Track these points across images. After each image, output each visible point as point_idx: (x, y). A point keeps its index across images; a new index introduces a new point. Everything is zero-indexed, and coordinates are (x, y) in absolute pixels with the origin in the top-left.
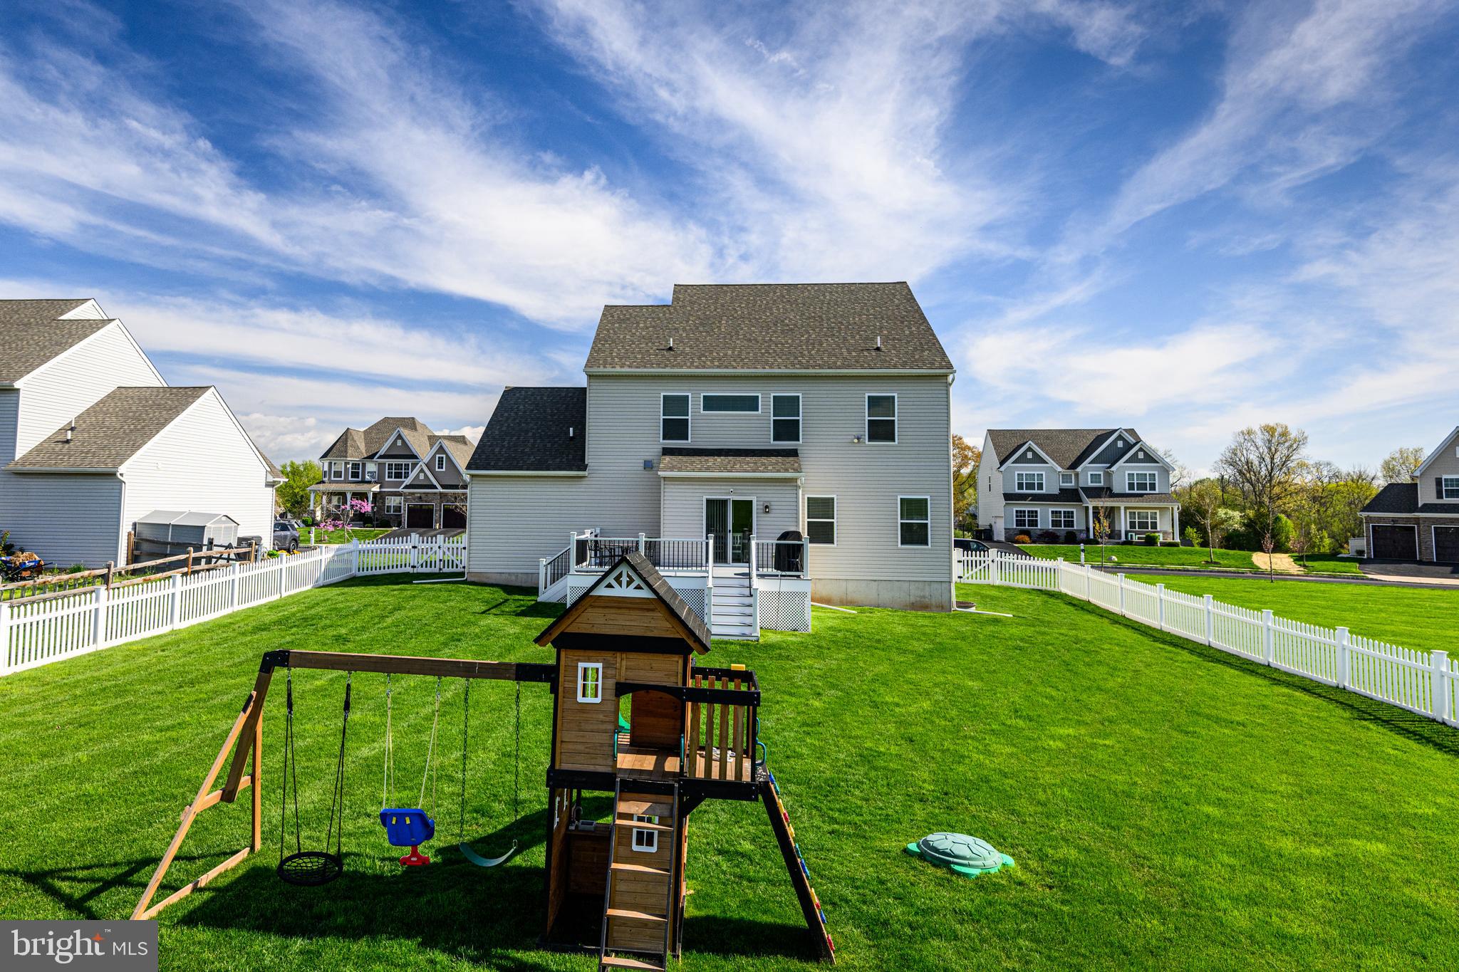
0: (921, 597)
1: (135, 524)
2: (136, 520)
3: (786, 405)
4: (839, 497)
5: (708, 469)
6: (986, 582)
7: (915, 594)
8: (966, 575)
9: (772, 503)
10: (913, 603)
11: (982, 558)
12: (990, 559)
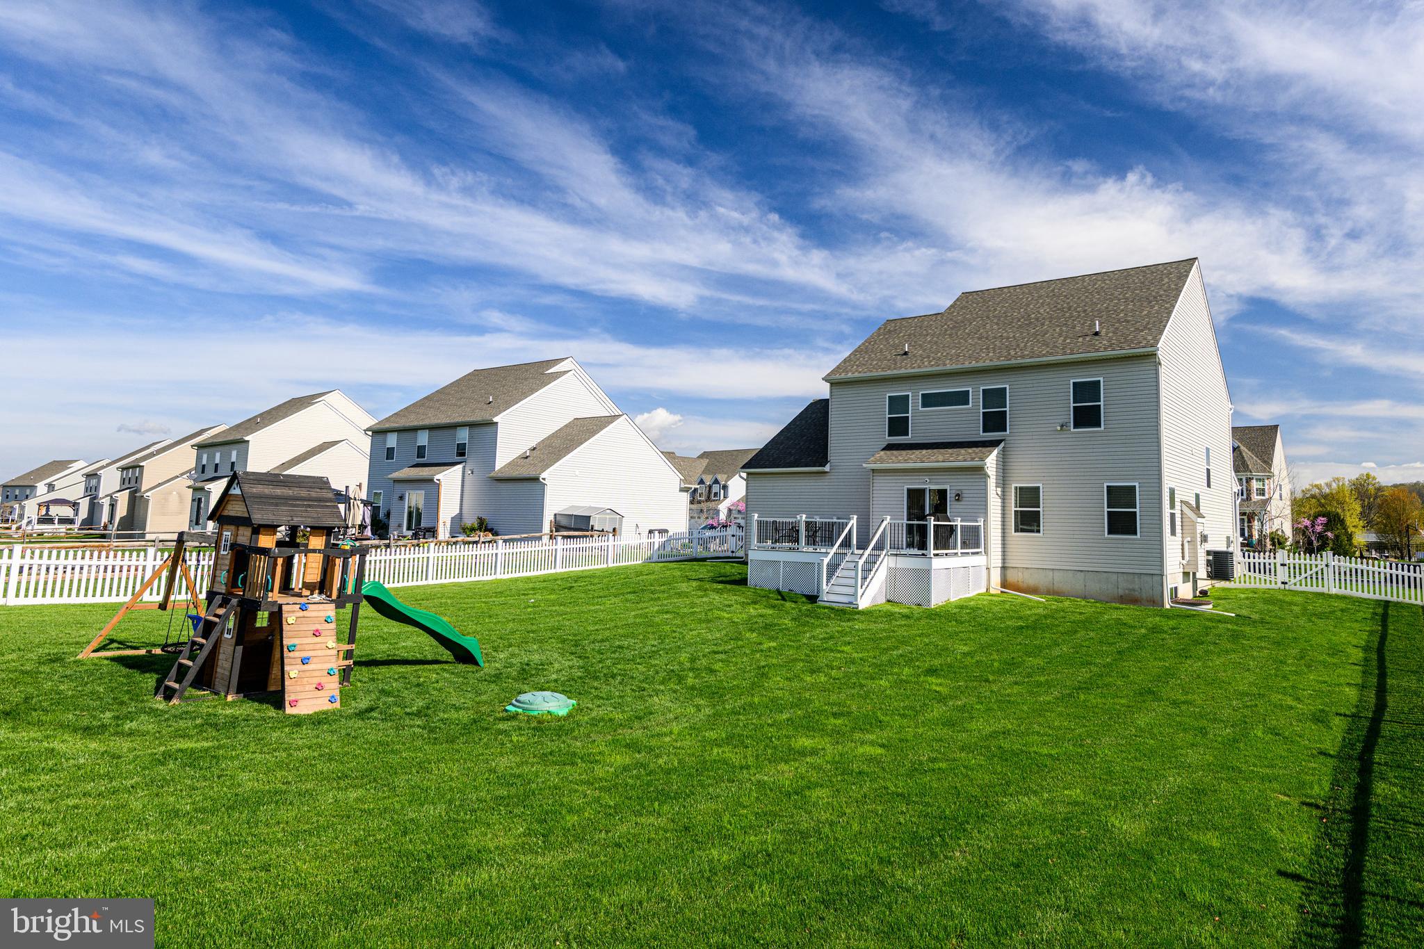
0: (1130, 590)
1: (555, 515)
2: (556, 512)
3: (994, 397)
4: (1045, 486)
5: (906, 461)
6: (1320, 589)
7: (1123, 586)
8: (1293, 581)
9: (964, 491)
10: (1121, 596)
11: (1313, 562)
12: (1324, 563)
